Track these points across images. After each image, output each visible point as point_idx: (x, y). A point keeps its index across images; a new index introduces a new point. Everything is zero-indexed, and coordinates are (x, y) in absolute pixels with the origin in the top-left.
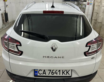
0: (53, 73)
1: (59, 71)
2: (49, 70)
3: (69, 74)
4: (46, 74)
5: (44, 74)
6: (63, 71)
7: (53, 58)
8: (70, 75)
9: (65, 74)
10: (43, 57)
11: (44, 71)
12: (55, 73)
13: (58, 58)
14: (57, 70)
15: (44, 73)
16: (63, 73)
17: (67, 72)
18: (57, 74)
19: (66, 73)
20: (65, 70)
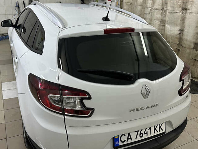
0: (141, 135)
1: (149, 129)
2: (135, 132)
3: (162, 130)
4: (131, 140)
5: (128, 140)
6: (154, 126)
7: (144, 109)
8: (164, 131)
9: (158, 132)
10: (130, 112)
11: (129, 134)
12: (145, 134)
13: (151, 107)
14: (146, 129)
15: (129, 137)
16: (155, 131)
17: (160, 128)
18: (147, 135)
19: (158, 130)
20: (157, 125)
